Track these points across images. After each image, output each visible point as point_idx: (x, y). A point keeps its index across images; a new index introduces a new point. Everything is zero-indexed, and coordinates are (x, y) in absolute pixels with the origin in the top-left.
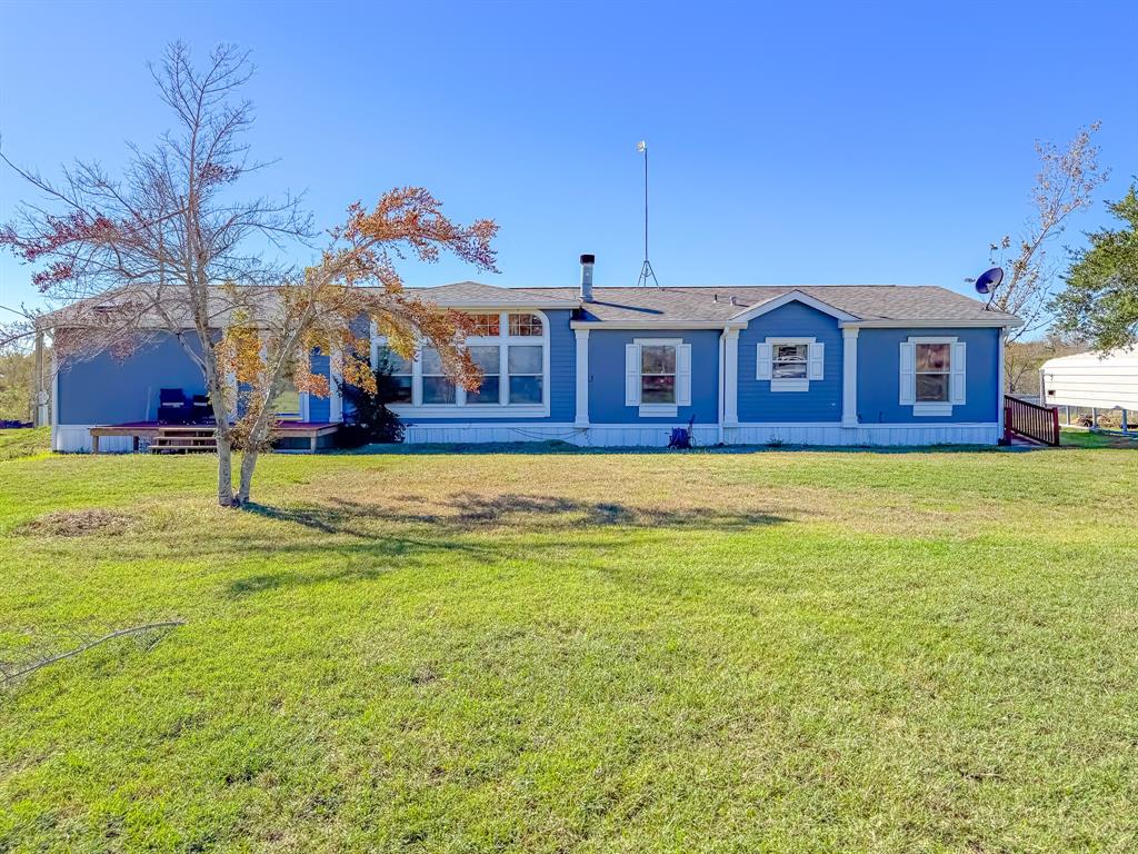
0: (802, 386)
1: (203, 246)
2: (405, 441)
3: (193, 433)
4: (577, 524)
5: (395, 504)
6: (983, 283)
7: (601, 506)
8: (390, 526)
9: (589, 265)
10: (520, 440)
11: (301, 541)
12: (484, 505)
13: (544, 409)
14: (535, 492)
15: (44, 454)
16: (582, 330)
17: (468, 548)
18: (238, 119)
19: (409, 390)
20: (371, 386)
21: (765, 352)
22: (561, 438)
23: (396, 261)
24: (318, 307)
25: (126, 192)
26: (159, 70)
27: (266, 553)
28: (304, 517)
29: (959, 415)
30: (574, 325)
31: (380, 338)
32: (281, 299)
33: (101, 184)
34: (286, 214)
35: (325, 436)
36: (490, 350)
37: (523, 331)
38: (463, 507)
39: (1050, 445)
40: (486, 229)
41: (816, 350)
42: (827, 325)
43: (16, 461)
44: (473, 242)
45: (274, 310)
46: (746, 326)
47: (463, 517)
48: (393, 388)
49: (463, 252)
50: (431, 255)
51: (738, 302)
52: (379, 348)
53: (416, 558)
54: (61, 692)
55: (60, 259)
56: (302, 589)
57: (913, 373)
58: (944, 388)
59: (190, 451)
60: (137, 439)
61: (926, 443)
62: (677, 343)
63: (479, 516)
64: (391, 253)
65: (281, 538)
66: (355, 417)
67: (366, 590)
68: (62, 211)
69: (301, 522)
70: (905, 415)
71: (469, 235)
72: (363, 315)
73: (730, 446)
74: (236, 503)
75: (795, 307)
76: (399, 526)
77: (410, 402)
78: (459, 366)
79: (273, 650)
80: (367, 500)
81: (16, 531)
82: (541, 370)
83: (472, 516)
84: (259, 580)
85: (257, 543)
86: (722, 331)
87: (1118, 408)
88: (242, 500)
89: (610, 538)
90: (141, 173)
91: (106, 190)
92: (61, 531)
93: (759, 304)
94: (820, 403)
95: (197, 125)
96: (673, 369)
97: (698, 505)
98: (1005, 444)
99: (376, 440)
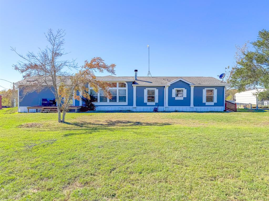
0: (182, 99)
1: (55, 69)
2: (96, 110)
3: (50, 108)
4: (131, 125)
5: (94, 122)
6: (221, 76)
7: (136, 122)
8: (93, 126)
9: (136, 72)
10: (121, 110)
11: (76, 128)
12: (113, 122)
13: (126, 103)
14: (123, 120)
15: (17, 113)
16: (135, 87)
17: (109, 129)
18: (61, 43)
19: (97, 99)
20: (89, 98)
21: (174, 91)
22: (130, 109)
23: (95, 72)
24: (78, 82)
25: (39, 58)
26: (47, 34)
27: (69, 130)
28: (76, 124)
29: (216, 105)
30: (133, 85)
31: (91, 88)
32: (70, 80)
33: (33, 56)
34: (72, 63)
35: (78, 109)
36: (115, 90)
37: (122, 86)
38: (108, 122)
39: (235, 111)
40: (113, 66)
41: (185, 91)
42: (187, 86)
43: (11, 114)
44: (111, 68)
45: (69, 82)
46: (170, 86)
47: (108, 124)
48: (93, 99)
49: (108, 71)
50: (102, 71)
51: (168, 80)
52: (90, 90)
53: (99, 130)
54: (38, 149)
55: (28, 72)
56: (78, 135)
57: (206, 96)
58: (212, 99)
59: (49, 112)
60: (37, 109)
61: (208, 111)
62: (155, 89)
63: (111, 124)
64: (94, 71)
65: (72, 128)
66: (85, 105)
67: (90, 135)
68: (27, 63)
69: (76, 125)
70: (204, 105)
71: (109, 67)
72: (88, 83)
73: (166, 111)
74: (62, 122)
75: (180, 81)
76: (95, 126)
77: (97, 102)
78: (108, 94)
79: (74, 144)
80: (88, 121)
81: (18, 127)
82: (126, 95)
83: (110, 124)
84: (69, 134)
85: (67, 129)
86: (165, 87)
87: (250, 103)
88: (63, 121)
89: (137, 127)
90: (41, 54)
91: (35, 58)
92: (27, 127)
93: (173, 81)
94: (186, 102)
95: (54, 45)
96: (154, 95)
97: (155, 122)
98: (225, 111)
99: (90, 110)
